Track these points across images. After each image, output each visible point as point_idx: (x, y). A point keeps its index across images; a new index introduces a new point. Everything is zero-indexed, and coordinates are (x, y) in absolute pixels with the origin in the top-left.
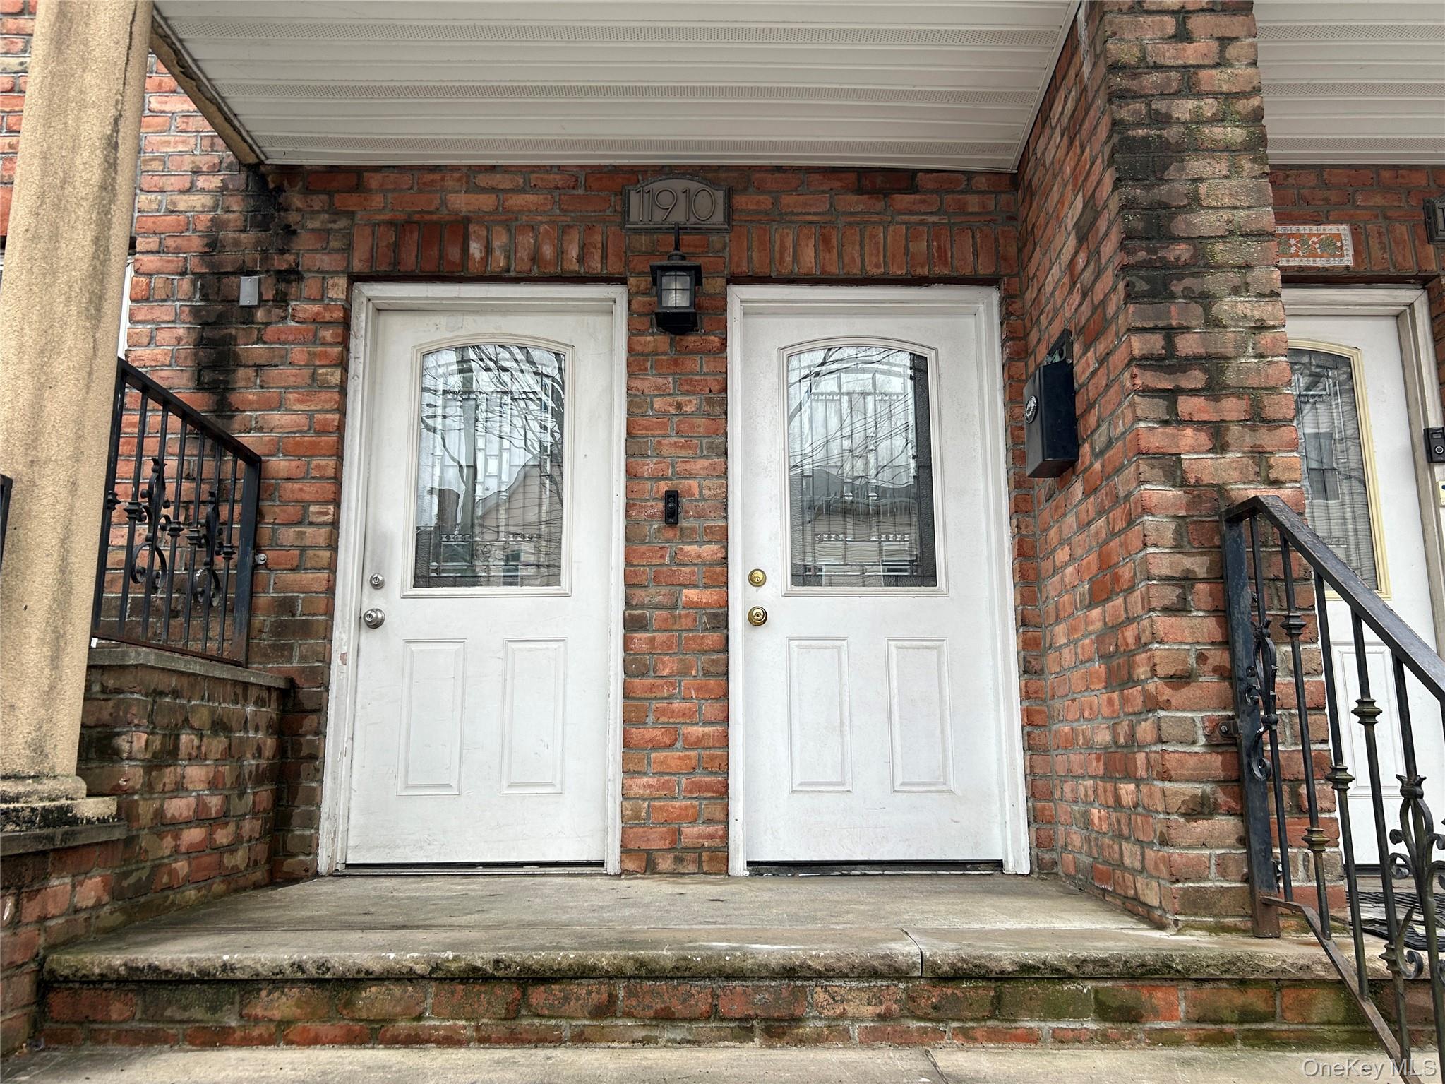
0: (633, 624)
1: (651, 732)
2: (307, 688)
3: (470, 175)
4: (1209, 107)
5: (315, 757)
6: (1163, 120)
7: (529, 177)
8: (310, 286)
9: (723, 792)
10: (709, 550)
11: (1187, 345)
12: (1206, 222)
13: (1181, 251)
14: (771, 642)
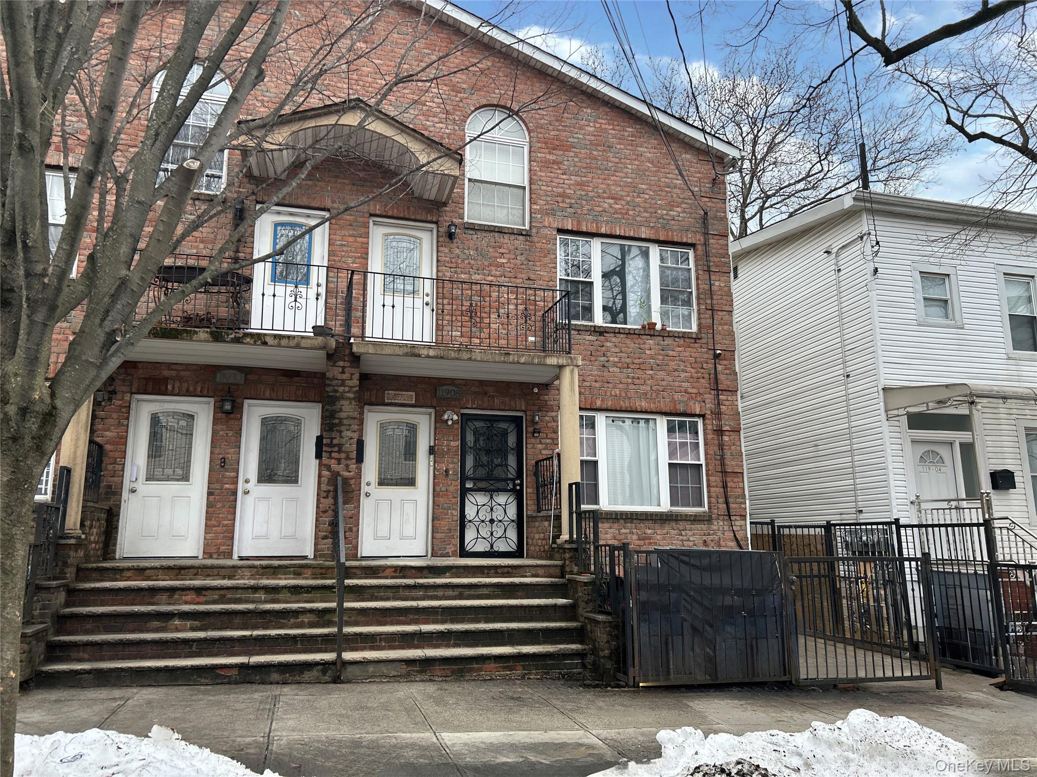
0: (210, 494)
1: (213, 522)
2: (115, 509)
3: (170, 365)
4: (347, 389)
5: (117, 528)
6: (337, 391)
7: (187, 366)
8: (119, 396)
9: (232, 538)
10: (233, 474)
11: (335, 442)
12: (343, 415)
13: (337, 421)
14: (250, 499)
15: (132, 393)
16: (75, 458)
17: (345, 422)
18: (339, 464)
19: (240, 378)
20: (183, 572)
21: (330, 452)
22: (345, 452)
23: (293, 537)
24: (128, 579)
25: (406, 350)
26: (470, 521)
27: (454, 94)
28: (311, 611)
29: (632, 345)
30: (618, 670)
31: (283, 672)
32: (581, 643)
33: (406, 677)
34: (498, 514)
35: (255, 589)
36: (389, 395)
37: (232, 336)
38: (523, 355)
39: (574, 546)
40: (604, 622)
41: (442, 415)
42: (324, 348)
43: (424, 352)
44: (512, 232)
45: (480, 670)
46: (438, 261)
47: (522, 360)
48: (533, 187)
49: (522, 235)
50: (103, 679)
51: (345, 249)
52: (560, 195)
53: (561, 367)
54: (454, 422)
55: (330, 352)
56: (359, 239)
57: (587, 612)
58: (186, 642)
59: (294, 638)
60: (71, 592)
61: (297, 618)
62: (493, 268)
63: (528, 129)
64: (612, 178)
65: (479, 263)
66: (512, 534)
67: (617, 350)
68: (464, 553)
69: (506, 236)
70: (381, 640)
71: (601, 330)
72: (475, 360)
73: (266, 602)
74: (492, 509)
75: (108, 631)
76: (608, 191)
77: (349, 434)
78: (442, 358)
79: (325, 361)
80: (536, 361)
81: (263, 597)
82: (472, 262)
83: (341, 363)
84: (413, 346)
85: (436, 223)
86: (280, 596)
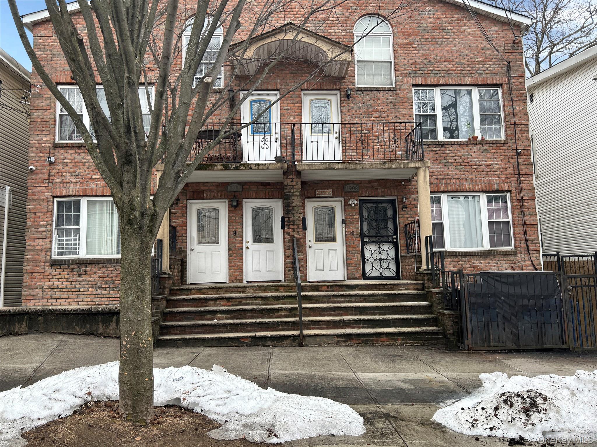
0: (229, 250)
1: (233, 264)
2: (184, 259)
3: (204, 184)
4: (295, 190)
5: (186, 269)
6: (290, 192)
7: (213, 184)
8: (181, 201)
9: (242, 272)
10: (240, 239)
11: (291, 219)
12: (294, 205)
13: (291, 208)
14: (249, 251)
15: (187, 200)
16: (163, 235)
17: (295, 208)
18: (294, 231)
19: (239, 188)
20: (220, 290)
21: (289, 225)
22: (296, 225)
23: (273, 271)
24: (194, 294)
25: (325, 166)
26: (368, 260)
27: (346, 10)
28: (285, 309)
29: (463, 151)
30: (458, 341)
31: (273, 341)
32: (436, 326)
33: (338, 344)
34: (384, 255)
35: (256, 298)
36: (318, 192)
37: (234, 166)
38: (394, 163)
39: (430, 272)
40: (449, 315)
41: (348, 201)
42: (281, 169)
43: (336, 166)
44: (384, 90)
45: (378, 340)
46: (341, 112)
47: (394, 166)
48: (397, 61)
49: (391, 90)
50: (187, 343)
51: (289, 111)
52: (413, 63)
53: (418, 168)
54: (355, 205)
55: (285, 171)
56: (296, 105)
57: (439, 309)
58: (224, 325)
59: (278, 323)
60: (168, 301)
61: (278, 313)
62: (374, 113)
63: (391, 25)
64: (446, 49)
65: (366, 111)
66: (393, 267)
67: (453, 155)
68: (365, 278)
69: (381, 93)
70: (322, 324)
71: (443, 143)
72: (366, 169)
73: (262, 304)
74: (380, 253)
75: (187, 320)
76: (443, 57)
77: (298, 215)
78: (346, 169)
79: (282, 176)
80: (402, 166)
81: (260, 302)
82: (361, 110)
83: (291, 177)
84: (330, 164)
85: (339, 90)
86: (269, 301)
